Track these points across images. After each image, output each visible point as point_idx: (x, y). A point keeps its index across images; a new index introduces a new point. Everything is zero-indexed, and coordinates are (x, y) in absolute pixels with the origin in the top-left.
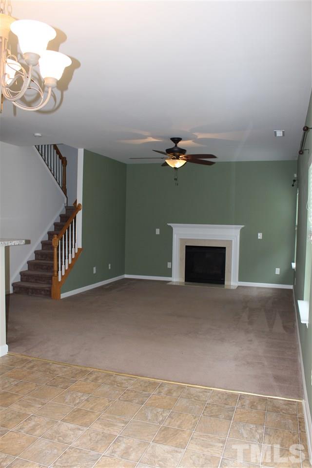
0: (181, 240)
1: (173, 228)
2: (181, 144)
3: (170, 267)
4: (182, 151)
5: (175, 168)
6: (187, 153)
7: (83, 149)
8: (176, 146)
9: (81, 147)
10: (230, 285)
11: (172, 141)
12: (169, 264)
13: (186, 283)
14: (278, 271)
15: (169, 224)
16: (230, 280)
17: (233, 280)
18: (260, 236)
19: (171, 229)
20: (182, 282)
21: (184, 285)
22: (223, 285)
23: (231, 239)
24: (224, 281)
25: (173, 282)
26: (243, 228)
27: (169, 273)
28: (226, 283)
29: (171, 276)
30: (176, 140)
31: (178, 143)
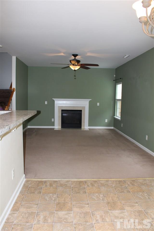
0: (59, 107)
1: (55, 101)
2: (77, 58)
3: (53, 121)
4: (78, 61)
5: (75, 70)
6: (81, 63)
7: (15, 57)
8: (75, 58)
9: (14, 55)
10: (85, 129)
11: (73, 56)
12: (53, 120)
13: (62, 129)
14: (106, 121)
15: (53, 99)
16: (84, 126)
17: (86, 126)
18: (98, 104)
19: (54, 101)
20: (60, 128)
21: (61, 130)
22: (81, 129)
23: (85, 106)
24: (81, 126)
25: (56, 129)
26: (90, 101)
27: (53, 124)
28: (82, 127)
29: (54, 126)
30: (75, 56)
31: (76, 57)
